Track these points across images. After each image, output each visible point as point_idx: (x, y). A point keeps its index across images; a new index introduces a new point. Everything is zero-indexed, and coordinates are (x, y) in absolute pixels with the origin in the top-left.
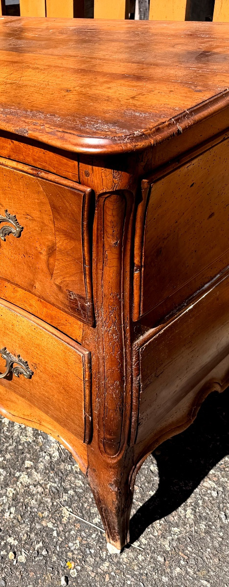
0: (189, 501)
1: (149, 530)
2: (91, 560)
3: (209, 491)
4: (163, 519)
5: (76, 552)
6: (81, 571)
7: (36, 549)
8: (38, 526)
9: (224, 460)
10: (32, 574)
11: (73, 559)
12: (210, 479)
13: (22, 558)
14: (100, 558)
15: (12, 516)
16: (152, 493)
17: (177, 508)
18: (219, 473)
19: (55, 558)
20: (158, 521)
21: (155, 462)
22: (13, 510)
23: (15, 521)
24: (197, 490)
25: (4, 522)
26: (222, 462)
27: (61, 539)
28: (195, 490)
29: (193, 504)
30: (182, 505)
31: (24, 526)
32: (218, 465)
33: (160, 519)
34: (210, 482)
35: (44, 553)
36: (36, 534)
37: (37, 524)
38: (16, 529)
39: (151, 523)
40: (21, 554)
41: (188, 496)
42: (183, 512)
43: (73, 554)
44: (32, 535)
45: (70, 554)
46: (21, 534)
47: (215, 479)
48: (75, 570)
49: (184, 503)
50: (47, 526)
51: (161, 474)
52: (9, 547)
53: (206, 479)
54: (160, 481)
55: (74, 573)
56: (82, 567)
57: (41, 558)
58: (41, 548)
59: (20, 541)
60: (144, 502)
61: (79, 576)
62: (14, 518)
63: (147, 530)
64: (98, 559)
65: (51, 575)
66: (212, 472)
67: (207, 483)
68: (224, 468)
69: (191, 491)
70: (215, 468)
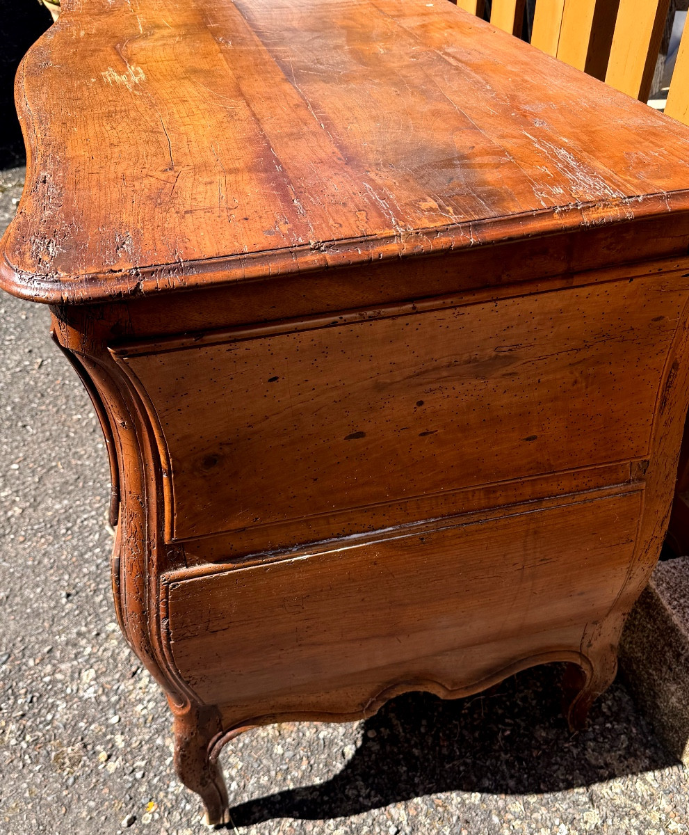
0: (354, 819)
1: (271, 824)
2: (176, 816)
3: (390, 823)
4: (300, 821)
5: (170, 796)
6: (157, 821)
7: (135, 766)
8: (159, 741)
9: (448, 794)
10: (106, 790)
11: (160, 803)
12: (406, 807)
13: (112, 766)
14: (189, 821)
15: (145, 712)
16: (317, 781)
17: (330, 818)
18: (425, 807)
19: (143, 789)
20: (291, 820)
21: (359, 743)
22: (151, 705)
23: (141, 720)
24: (375, 812)
25: (130, 713)
26: (442, 796)
27: (168, 771)
28: (373, 811)
29: (353, 826)
30: (338, 819)
31: (147, 730)
32: (433, 796)
33: (296, 818)
34: (402, 812)
35: (139, 775)
36: (149, 749)
37: (160, 737)
38: (136, 730)
39: (282, 817)
40: (115, 762)
41: (357, 812)
42: (332, 827)
43: (166, 796)
44: (145, 748)
45: (162, 794)
46: (135, 738)
47: (413, 812)
48: (151, 816)
49: (343, 818)
50: (168, 747)
51: (350, 765)
52: (110, 745)
53: (401, 805)
54: (342, 771)
55: (146, 819)
56: (161, 818)
57: (131, 779)
58: (140, 768)
59: (128, 744)
60: (298, 786)
61: (149, 826)
62: (144, 716)
63: (270, 822)
64: (184, 820)
65: (124, 805)
66: (418, 800)
67: (397, 811)
68: (438, 806)
69: (366, 809)
70: (426, 797)
